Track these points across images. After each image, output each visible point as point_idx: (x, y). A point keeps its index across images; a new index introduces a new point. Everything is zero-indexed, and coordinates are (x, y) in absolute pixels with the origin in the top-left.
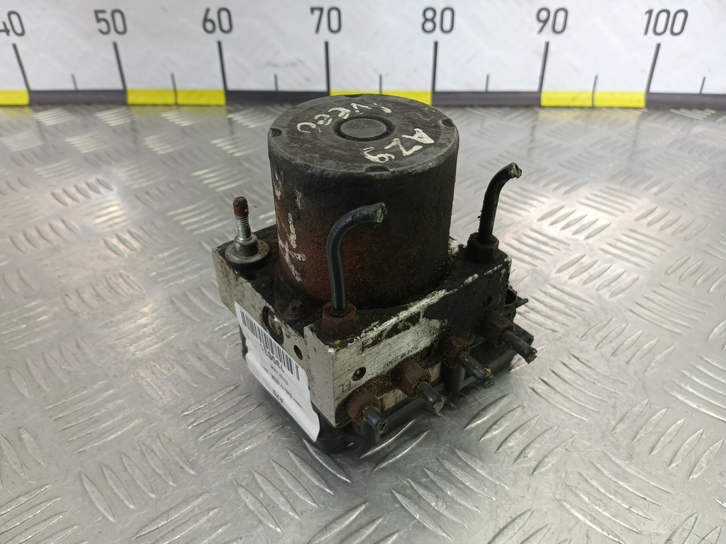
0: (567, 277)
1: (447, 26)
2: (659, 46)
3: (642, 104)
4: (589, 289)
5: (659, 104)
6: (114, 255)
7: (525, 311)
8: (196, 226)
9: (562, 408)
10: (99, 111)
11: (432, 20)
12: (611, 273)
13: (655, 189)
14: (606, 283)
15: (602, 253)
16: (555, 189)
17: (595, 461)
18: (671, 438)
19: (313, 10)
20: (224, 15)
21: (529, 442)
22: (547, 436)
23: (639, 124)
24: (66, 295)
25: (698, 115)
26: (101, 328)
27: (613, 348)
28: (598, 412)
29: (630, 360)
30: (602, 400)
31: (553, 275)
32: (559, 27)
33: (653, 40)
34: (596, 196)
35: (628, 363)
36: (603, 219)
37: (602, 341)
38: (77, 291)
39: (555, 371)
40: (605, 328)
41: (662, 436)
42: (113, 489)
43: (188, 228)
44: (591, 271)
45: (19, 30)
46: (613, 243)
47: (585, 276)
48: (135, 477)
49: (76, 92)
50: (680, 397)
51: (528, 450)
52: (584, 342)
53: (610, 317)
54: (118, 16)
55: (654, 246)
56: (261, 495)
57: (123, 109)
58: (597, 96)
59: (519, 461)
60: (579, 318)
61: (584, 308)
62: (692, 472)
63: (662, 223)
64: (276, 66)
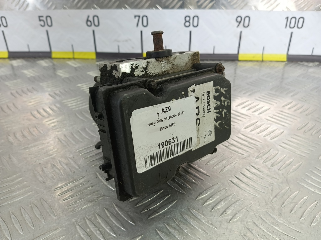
0: (250, 130)
1: (195, 24)
2: (292, 33)
3: (285, 59)
4: (260, 136)
5: (293, 59)
6: (34, 119)
7: (229, 145)
8: (74, 107)
9: (245, 190)
10: (38, 60)
11: (189, 21)
12: (270, 129)
13: (292, 94)
14: (269, 133)
15: (266, 120)
16: (244, 94)
17: (262, 216)
18: (301, 205)
19: (135, 16)
20: (96, 19)
21: (228, 206)
22: (237, 203)
23: (284, 68)
24: (9, 135)
25: (311, 64)
26: (22, 150)
27: (271, 163)
28: (264, 193)
29: (280, 168)
30: (266, 187)
31: (243, 129)
32: (246, 24)
33: (289, 31)
34: (264, 96)
35: (279, 170)
36: (267, 106)
37: (266, 159)
38: (14, 133)
39: (242, 173)
40: (267, 154)
41: (296, 204)
42: (14, 225)
43: (71, 108)
44: (261, 128)
45: (5, 24)
46: (272, 116)
47: (258, 130)
48: (26, 219)
49: (29, 52)
50: (305, 186)
51: (228, 210)
52: (257, 160)
53: (270, 148)
54: (49, 19)
55: (291, 118)
56: (88, 230)
57: (49, 60)
58: (264, 56)
59: (223, 215)
60: (255, 149)
61: (257, 144)
62: (312, 222)
63: (295, 108)
64: (119, 41)
